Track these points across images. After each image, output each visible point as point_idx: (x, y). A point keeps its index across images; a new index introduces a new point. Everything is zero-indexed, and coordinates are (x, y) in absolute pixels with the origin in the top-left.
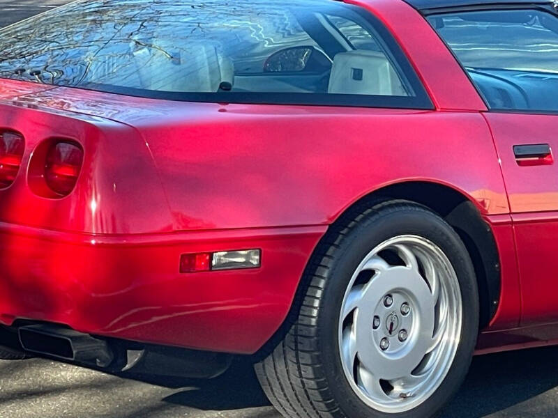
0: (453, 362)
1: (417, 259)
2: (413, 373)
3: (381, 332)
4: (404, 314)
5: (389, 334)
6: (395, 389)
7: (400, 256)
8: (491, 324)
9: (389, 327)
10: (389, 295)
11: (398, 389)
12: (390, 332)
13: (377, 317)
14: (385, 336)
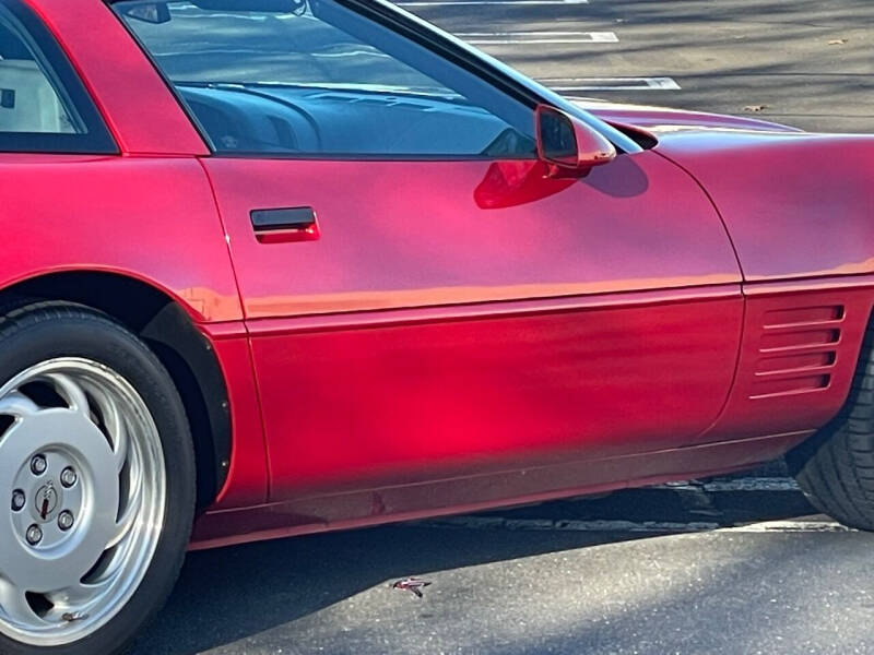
0: (152, 562)
1: (88, 396)
2: (84, 580)
3: (27, 515)
4: (67, 485)
5: (41, 518)
6: (56, 607)
7: (58, 391)
8: (219, 498)
9: (40, 507)
10: (40, 456)
11: (60, 606)
12: (44, 516)
13: (20, 492)
14: (33, 522)
